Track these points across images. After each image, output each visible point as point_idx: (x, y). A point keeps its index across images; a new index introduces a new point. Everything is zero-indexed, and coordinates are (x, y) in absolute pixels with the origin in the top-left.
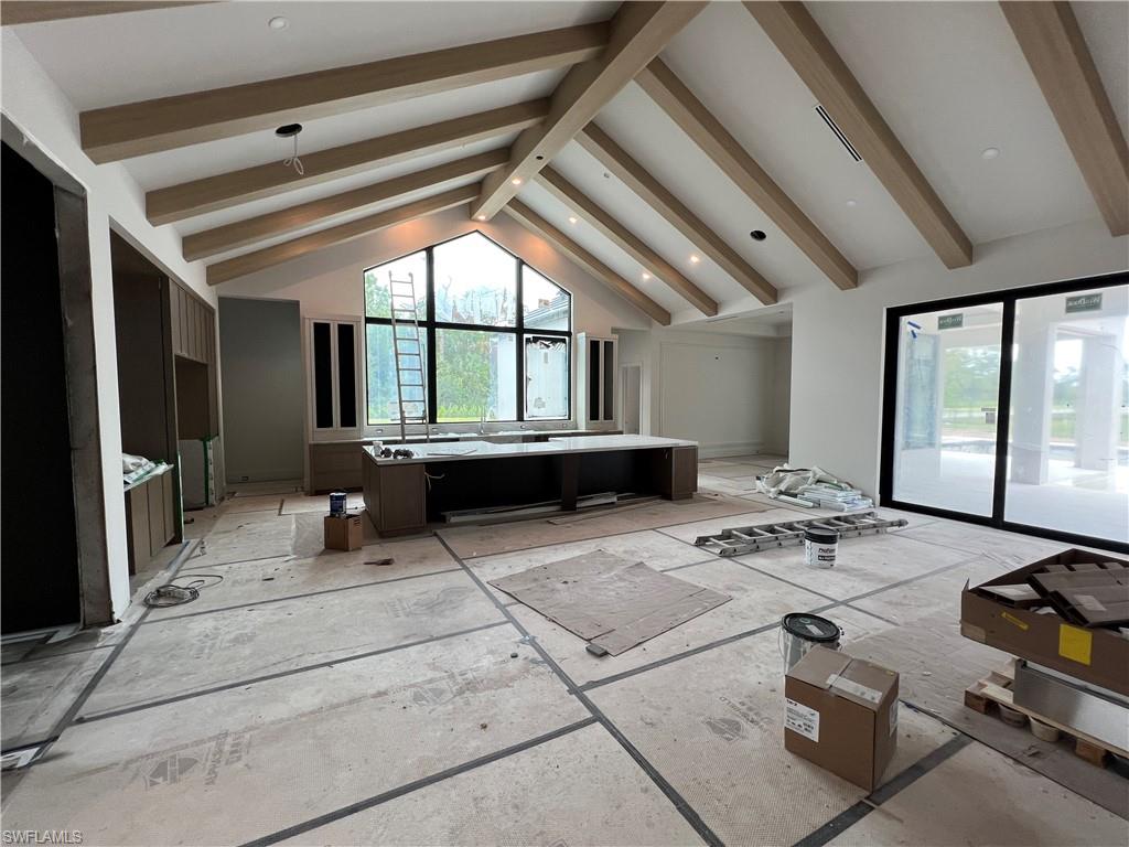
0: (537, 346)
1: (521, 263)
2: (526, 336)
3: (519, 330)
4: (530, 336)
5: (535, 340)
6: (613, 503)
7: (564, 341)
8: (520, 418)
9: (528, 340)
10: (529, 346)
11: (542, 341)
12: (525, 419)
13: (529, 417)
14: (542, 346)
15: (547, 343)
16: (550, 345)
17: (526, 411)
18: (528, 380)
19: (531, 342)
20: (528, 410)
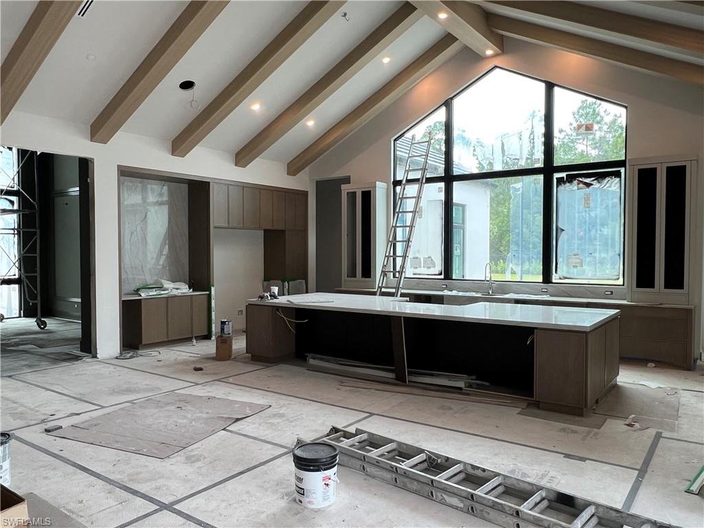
0: (574, 186)
1: (550, 87)
2: (557, 175)
3: (548, 169)
4: (563, 175)
5: (570, 179)
6: (460, 389)
7: (618, 174)
8: (547, 278)
9: (560, 181)
10: (562, 188)
11: (580, 179)
12: (554, 281)
13: (560, 279)
14: (581, 185)
15: (588, 180)
16: (594, 183)
17: (556, 270)
18: (559, 230)
19: (564, 183)
20: (558, 270)
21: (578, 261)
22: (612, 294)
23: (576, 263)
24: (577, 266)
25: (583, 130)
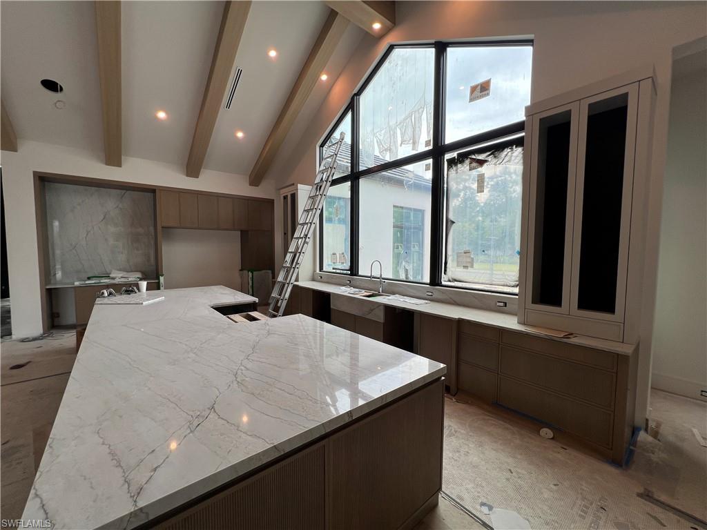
0: (464, 168)
1: (441, 49)
2: (448, 156)
3: (437, 151)
4: (454, 154)
5: (461, 158)
8: (435, 280)
9: (452, 162)
10: (453, 171)
11: (473, 157)
12: (443, 283)
13: (449, 281)
14: (474, 164)
15: (481, 157)
16: (489, 159)
17: (445, 270)
18: (449, 223)
19: (456, 164)
20: (448, 270)
21: (469, 260)
22: (506, 306)
23: (467, 262)
24: (467, 267)
25: (477, 92)
